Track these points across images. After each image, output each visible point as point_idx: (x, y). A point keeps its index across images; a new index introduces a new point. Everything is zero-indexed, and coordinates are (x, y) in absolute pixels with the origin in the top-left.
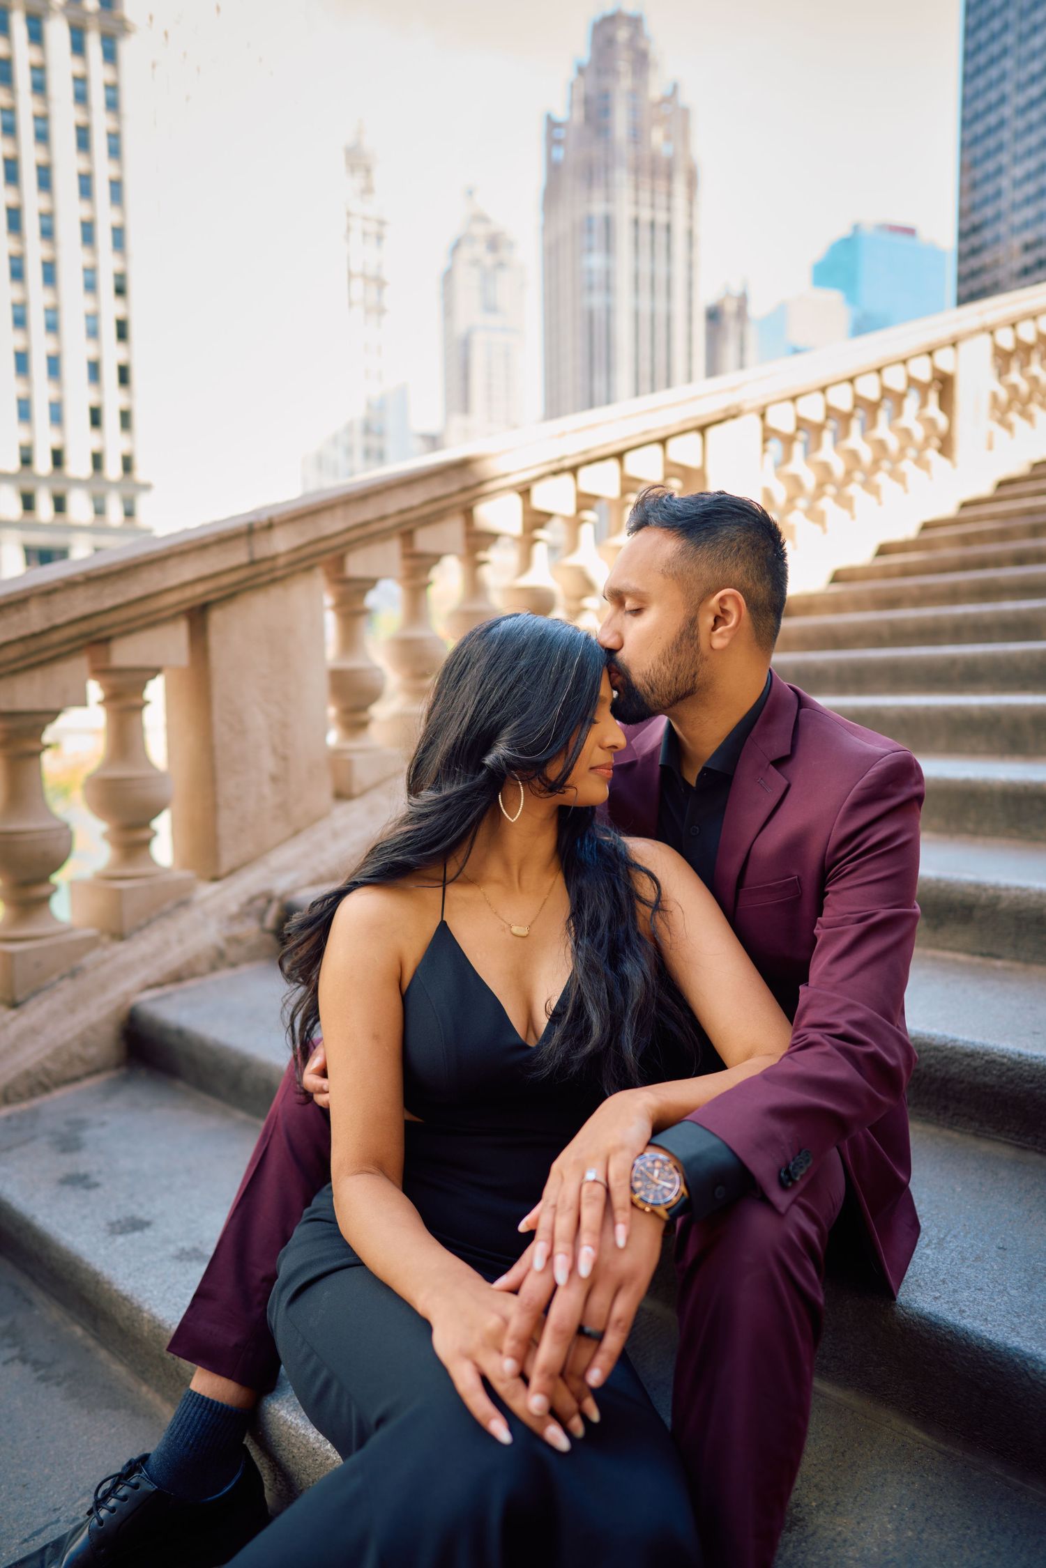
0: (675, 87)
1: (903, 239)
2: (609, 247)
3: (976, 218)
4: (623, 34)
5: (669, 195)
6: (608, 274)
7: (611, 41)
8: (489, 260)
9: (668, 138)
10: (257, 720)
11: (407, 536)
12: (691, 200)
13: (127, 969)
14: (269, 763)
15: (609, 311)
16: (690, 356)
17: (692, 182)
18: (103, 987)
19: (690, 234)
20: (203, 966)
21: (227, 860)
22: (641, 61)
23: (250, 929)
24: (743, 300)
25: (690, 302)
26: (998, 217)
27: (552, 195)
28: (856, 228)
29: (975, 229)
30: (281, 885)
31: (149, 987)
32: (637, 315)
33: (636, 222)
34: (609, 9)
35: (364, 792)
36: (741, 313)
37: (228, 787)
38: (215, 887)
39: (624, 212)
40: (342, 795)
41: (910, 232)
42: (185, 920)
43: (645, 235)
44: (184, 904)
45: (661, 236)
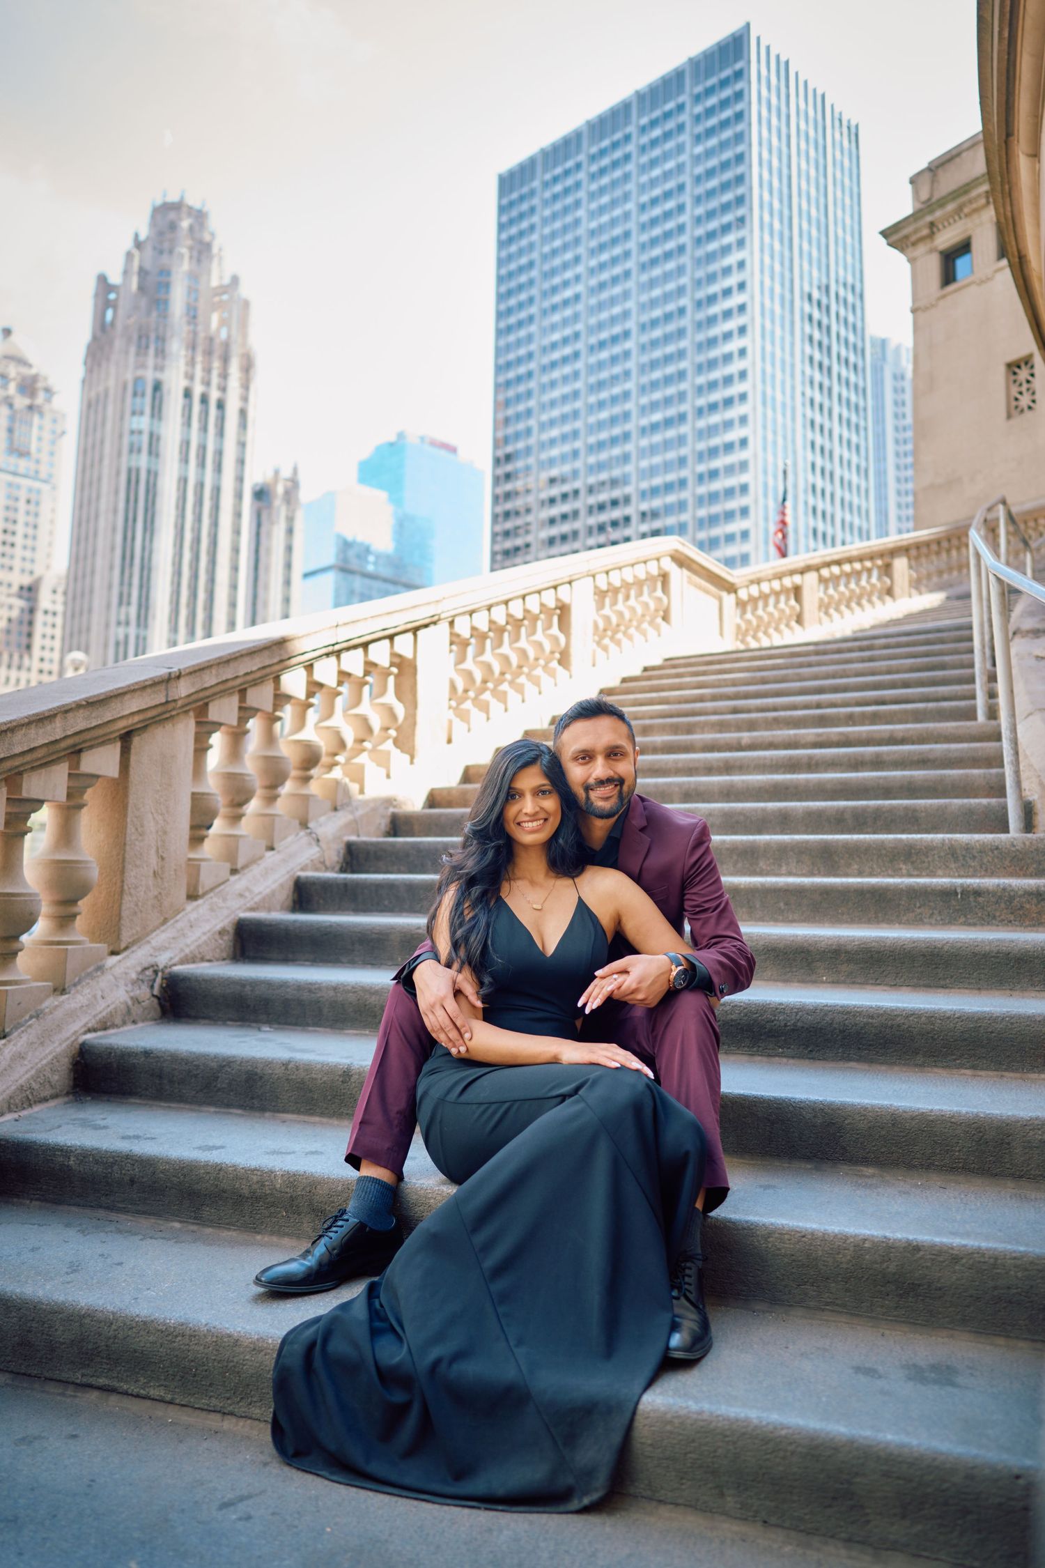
0: (235, 280)
1: (443, 453)
2: (157, 411)
3: (509, 449)
4: (185, 224)
5: (224, 375)
6: (154, 439)
7: (173, 227)
8: (21, 402)
9: (223, 322)
10: (150, 826)
11: (243, 692)
12: (246, 386)
13: (72, 1015)
14: (153, 860)
15: (153, 475)
16: (237, 532)
17: (247, 367)
18: (59, 1028)
19: (243, 413)
20: (118, 1021)
21: (126, 937)
22: (203, 251)
23: (144, 992)
24: (294, 483)
25: (240, 479)
26: (528, 450)
27: (98, 351)
28: (401, 436)
29: (508, 458)
30: (163, 960)
31: (89, 1031)
32: (183, 481)
33: (188, 394)
34: (173, 198)
35: (205, 894)
36: (290, 495)
37: (131, 875)
38: (115, 959)
39: (175, 381)
40: (192, 896)
41: (453, 450)
42: (104, 981)
43: (197, 407)
44: (100, 968)
45: (213, 411)
